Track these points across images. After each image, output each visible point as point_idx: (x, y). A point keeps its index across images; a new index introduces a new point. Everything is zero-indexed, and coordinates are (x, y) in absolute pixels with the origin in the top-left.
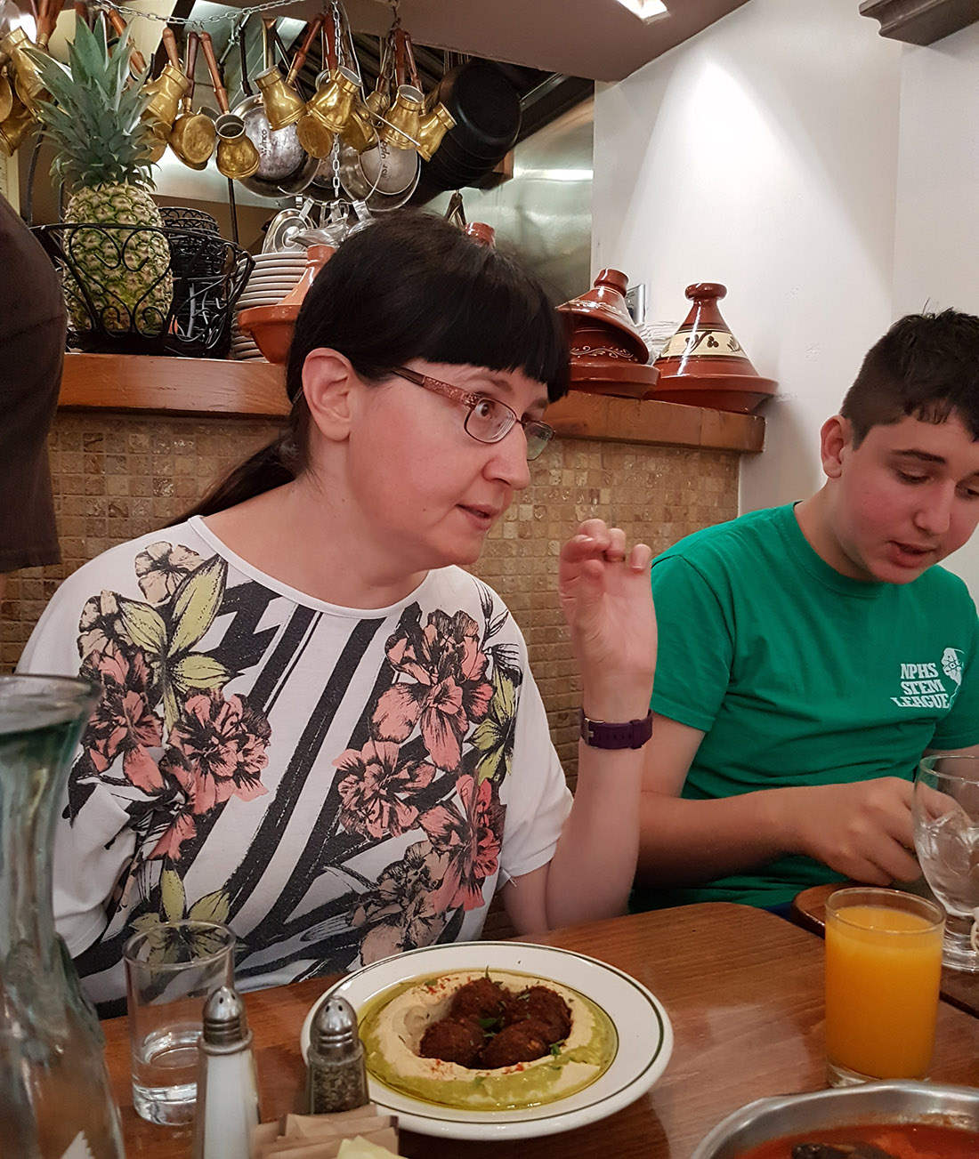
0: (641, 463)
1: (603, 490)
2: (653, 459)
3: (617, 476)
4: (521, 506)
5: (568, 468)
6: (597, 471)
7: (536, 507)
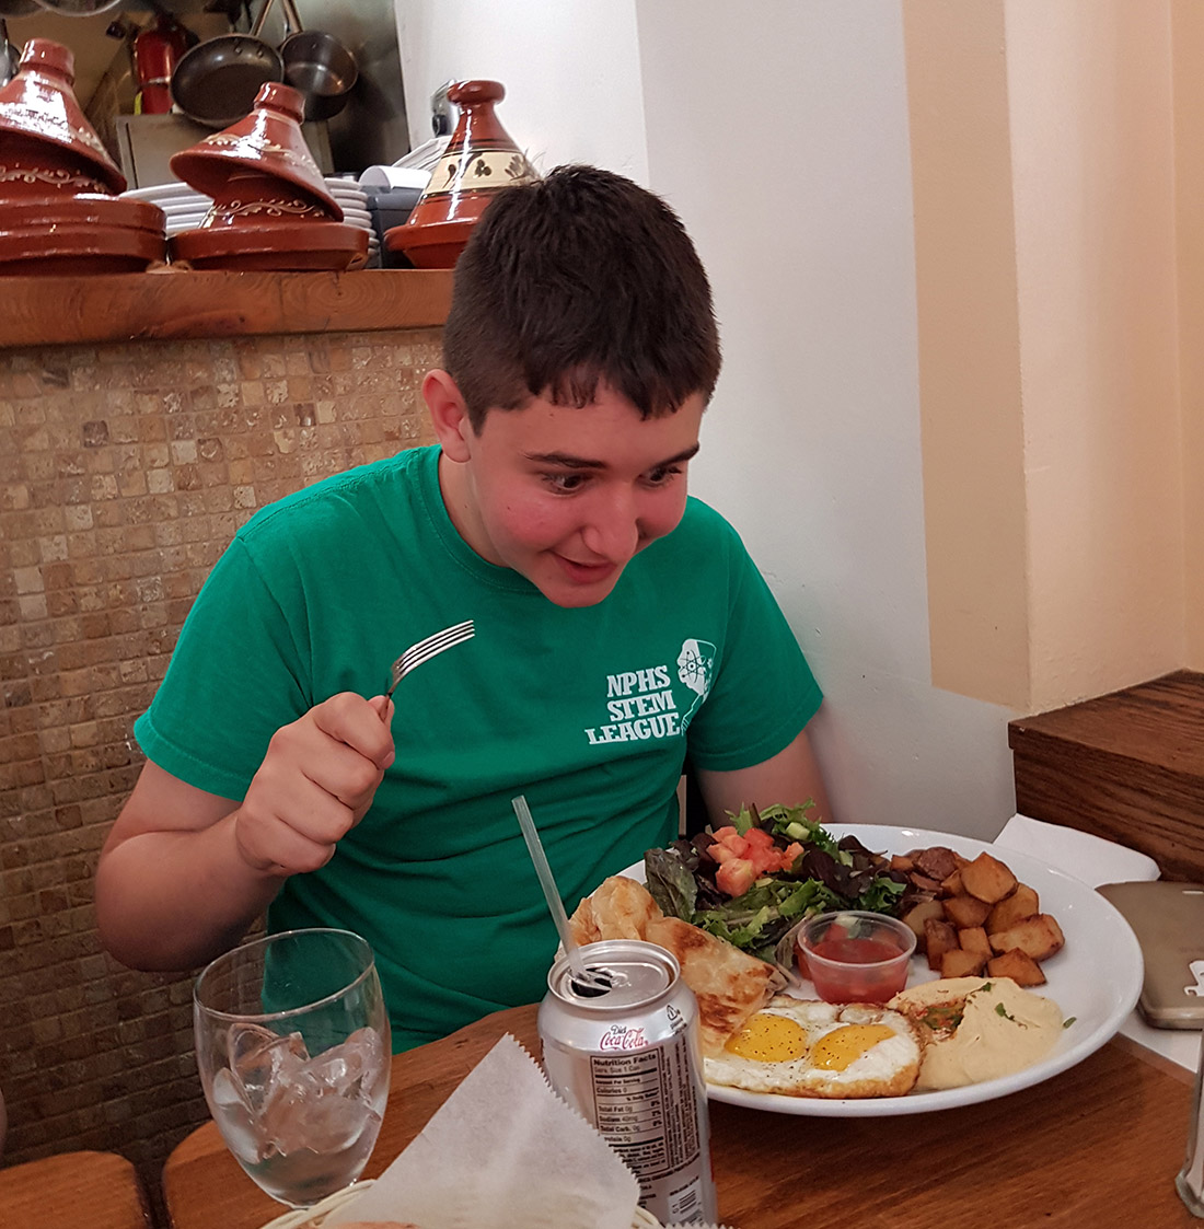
0: (384, 357)
1: (319, 404)
2: (404, 349)
3: (342, 382)
4: (173, 444)
5: (247, 379)
6: (304, 378)
7: (200, 442)
